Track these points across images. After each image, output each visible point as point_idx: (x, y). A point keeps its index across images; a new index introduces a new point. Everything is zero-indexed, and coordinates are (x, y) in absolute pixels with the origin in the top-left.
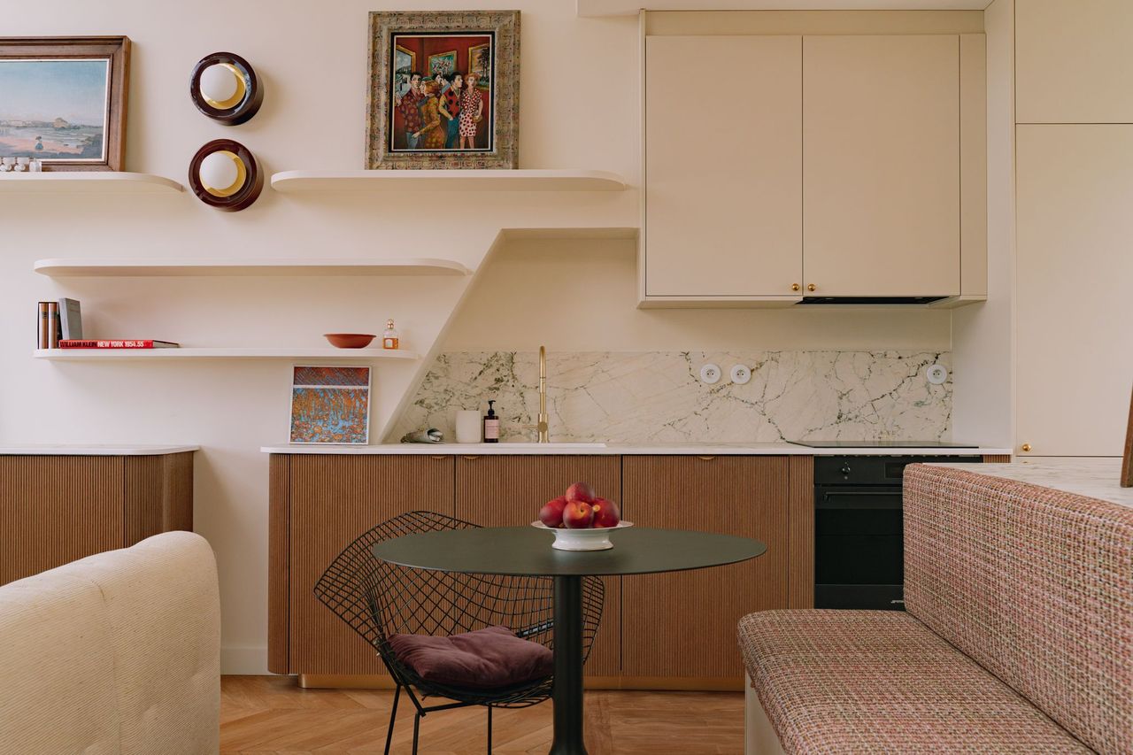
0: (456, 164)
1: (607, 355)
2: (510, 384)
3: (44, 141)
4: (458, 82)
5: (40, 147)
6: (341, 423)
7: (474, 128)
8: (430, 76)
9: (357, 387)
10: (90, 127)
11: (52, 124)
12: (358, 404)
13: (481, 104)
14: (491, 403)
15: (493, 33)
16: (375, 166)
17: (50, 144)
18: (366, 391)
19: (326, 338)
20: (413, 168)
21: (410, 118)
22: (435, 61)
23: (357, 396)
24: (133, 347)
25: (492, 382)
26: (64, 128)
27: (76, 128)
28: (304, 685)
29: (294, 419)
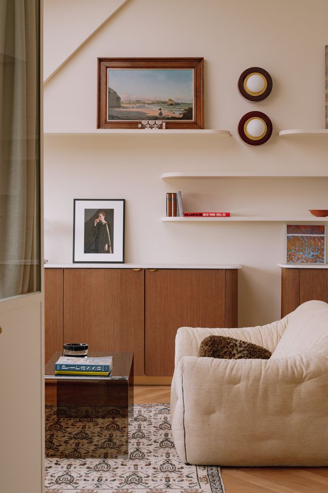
3: (162, 111)
5: (161, 114)
6: (312, 253)
9: (319, 235)
10: (185, 104)
11: (167, 102)
12: (319, 244)
17: (166, 112)
18: (324, 237)
19: (310, 212)
23: (319, 240)
24: (220, 216)
26: (172, 104)
27: (178, 104)
29: (288, 251)
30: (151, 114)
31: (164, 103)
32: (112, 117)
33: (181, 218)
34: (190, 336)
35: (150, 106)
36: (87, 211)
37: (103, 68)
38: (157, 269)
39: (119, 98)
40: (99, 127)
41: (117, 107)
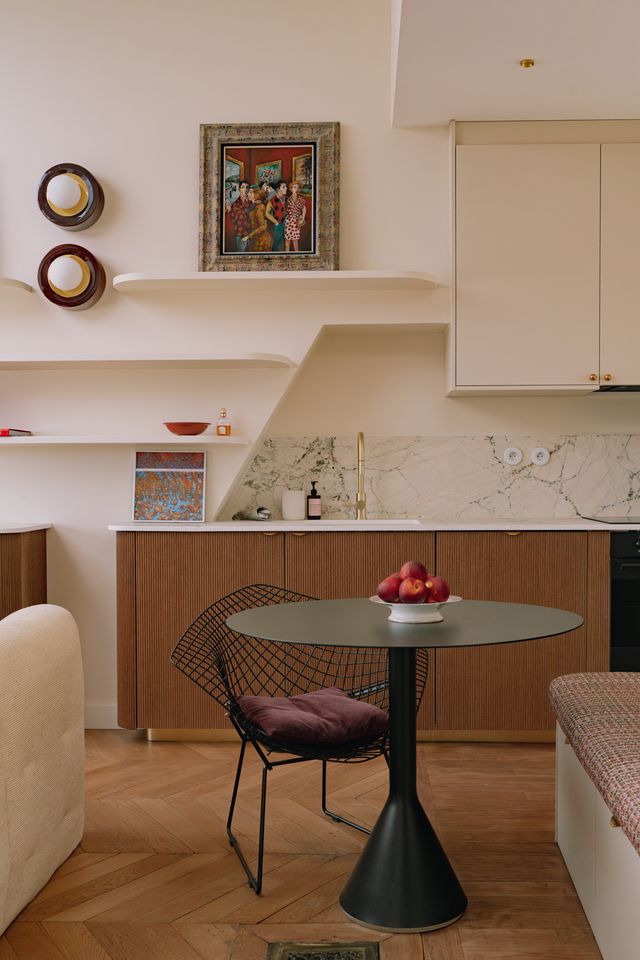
0: (282, 266)
1: (418, 439)
2: (331, 466)
4: (283, 190)
6: (180, 503)
7: (298, 232)
8: (257, 184)
9: (193, 470)
12: (194, 486)
13: (304, 210)
14: (313, 483)
15: (315, 144)
16: (208, 268)
18: (202, 474)
19: (165, 426)
20: (243, 270)
21: (239, 223)
22: (262, 170)
23: (193, 478)
25: (313, 465)
28: (150, 738)
29: (137, 499)
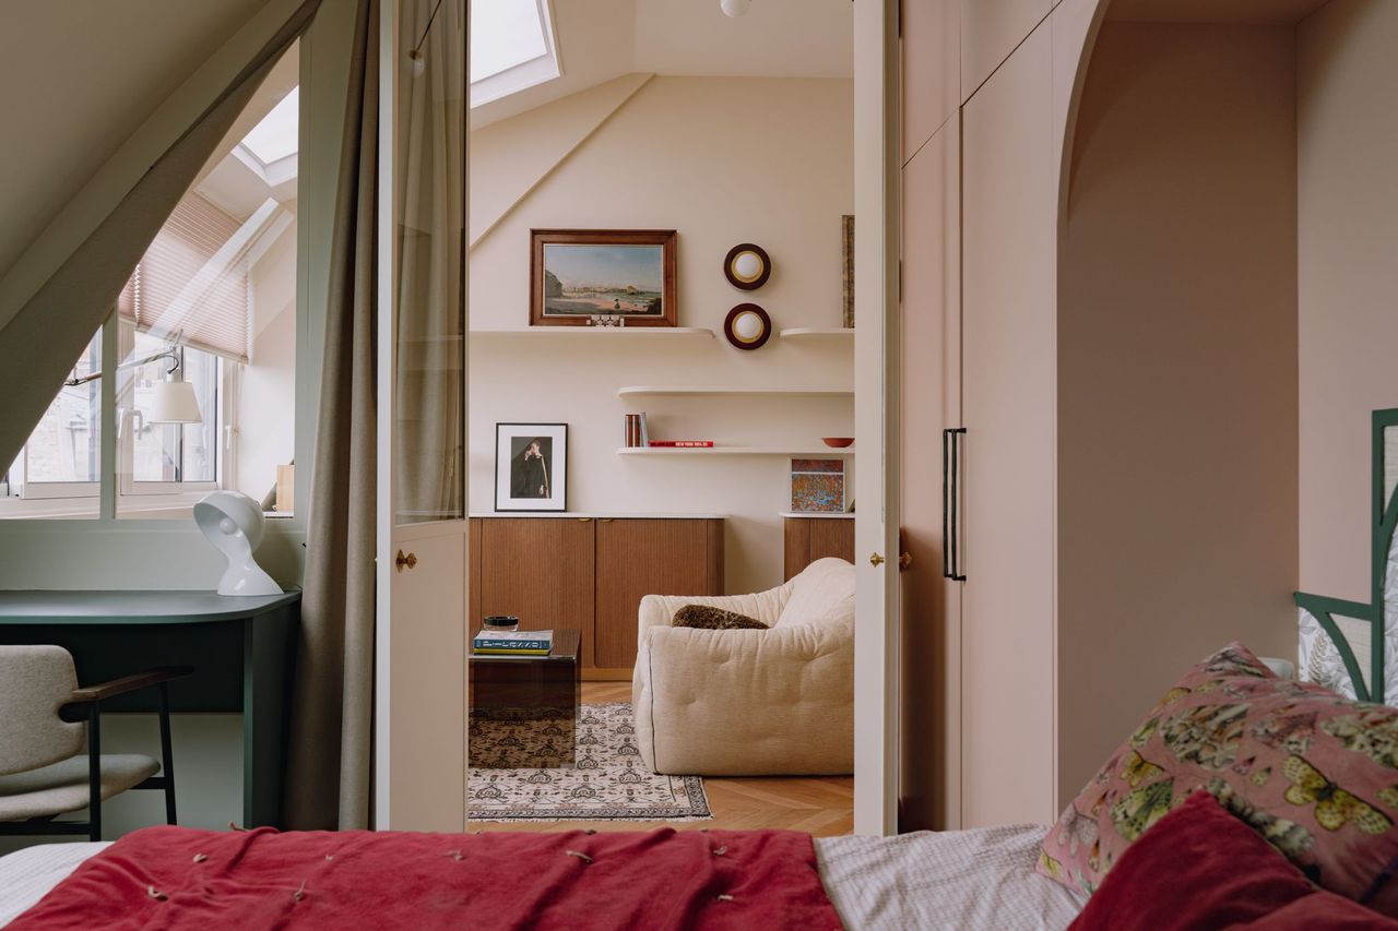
3: (620, 302)
5: (618, 306)
6: (826, 498)
9: (835, 473)
10: (651, 292)
11: (626, 290)
12: (836, 485)
17: (625, 304)
18: (842, 476)
19: (823, 441)
23: (835, 479)
24: (700, 446)
26: (634, 293)
27: (642, 293)
29: (793, 495)
30: (604, 306)
31: (622, 291)
32: (549, 310)
33: (645, 449)
34: (659, 606)
35: (603, 296)
36: (514, 440)
37: (538, 243)
38: (613, 519)
39: (559, 285)
40: (532, 323)
41: (556, 297)
